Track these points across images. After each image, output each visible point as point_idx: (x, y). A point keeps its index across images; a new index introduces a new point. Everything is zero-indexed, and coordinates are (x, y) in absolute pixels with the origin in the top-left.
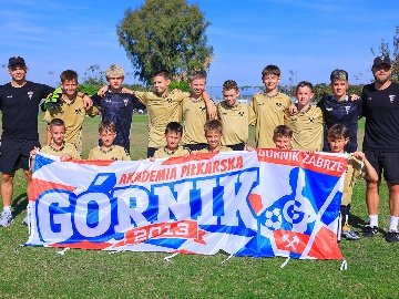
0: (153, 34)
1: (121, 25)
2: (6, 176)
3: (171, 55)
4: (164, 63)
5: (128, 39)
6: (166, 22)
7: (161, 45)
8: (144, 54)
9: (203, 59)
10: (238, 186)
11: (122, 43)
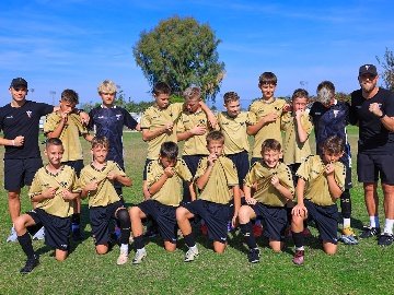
0: (167, 53)
1: (136, 47)
2: (12, 193)
3: (185, 72)
4: (178, 79)
5: (144, 60)
6: (179, 41)
7: (175, 64)
8: (160, 72)
9: (215, 74)
11: (138, 63)
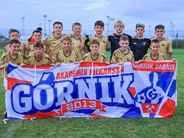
10: (122, 82)
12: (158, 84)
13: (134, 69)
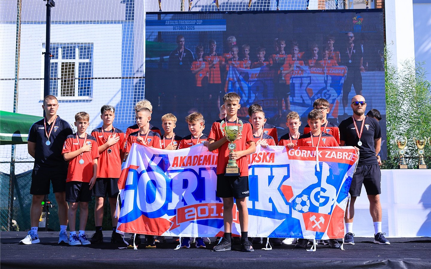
10: (271, 178)
12: (329, 181)
13: (290, 158)
